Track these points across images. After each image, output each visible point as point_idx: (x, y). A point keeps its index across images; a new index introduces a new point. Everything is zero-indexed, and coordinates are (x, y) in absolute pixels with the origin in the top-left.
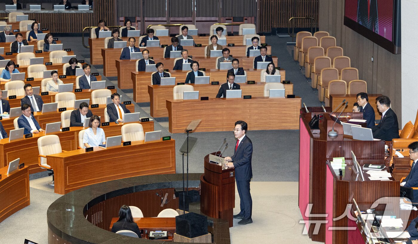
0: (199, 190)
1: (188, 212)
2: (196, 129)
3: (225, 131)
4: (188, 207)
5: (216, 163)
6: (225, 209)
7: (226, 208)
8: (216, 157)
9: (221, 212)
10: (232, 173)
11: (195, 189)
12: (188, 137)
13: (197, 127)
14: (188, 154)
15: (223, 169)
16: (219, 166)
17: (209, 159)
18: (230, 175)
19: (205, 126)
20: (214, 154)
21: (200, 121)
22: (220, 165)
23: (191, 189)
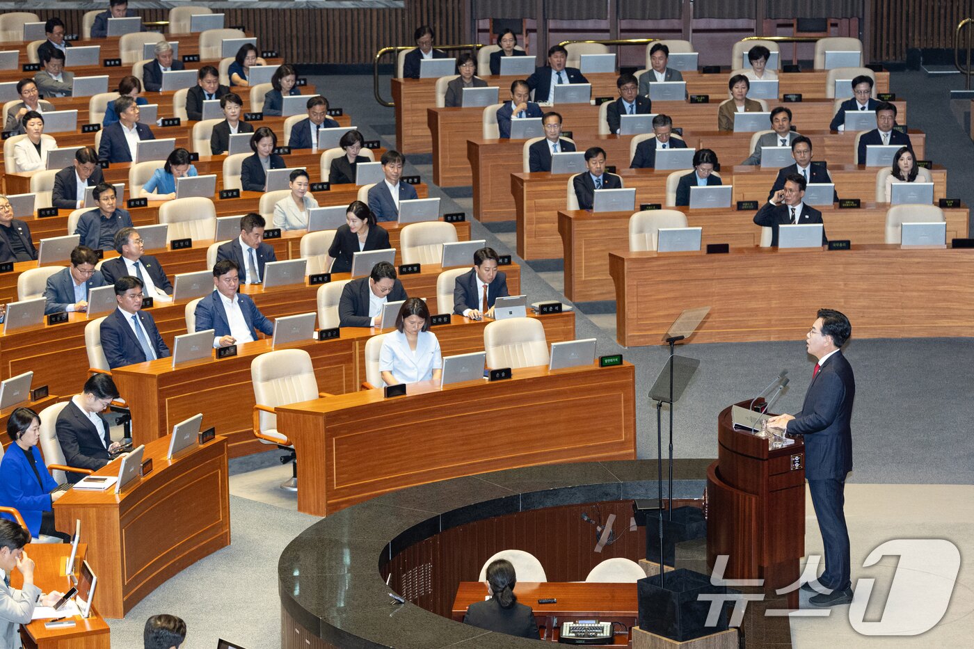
0: (704, 507)
1: (673, 569)
2: (694, 335)
3: (777, 340)
4: (673, 555)
5: (750, 430)
6: (778, 561)
7: (780, 556)
8: (750, 412)
9: (767, 567)
10: (797, 458)
11: (692, 504)
12: (672, 357)
13: (699, 328)
14: (671, 404)
15: (770, 449)
16: (759, 439)
17: (731, 419)
18: (792, 465)
19: (718, 328)
20: (745, 405)
21: (705, 312)
22: (762, 435)
23: (681, 505)
